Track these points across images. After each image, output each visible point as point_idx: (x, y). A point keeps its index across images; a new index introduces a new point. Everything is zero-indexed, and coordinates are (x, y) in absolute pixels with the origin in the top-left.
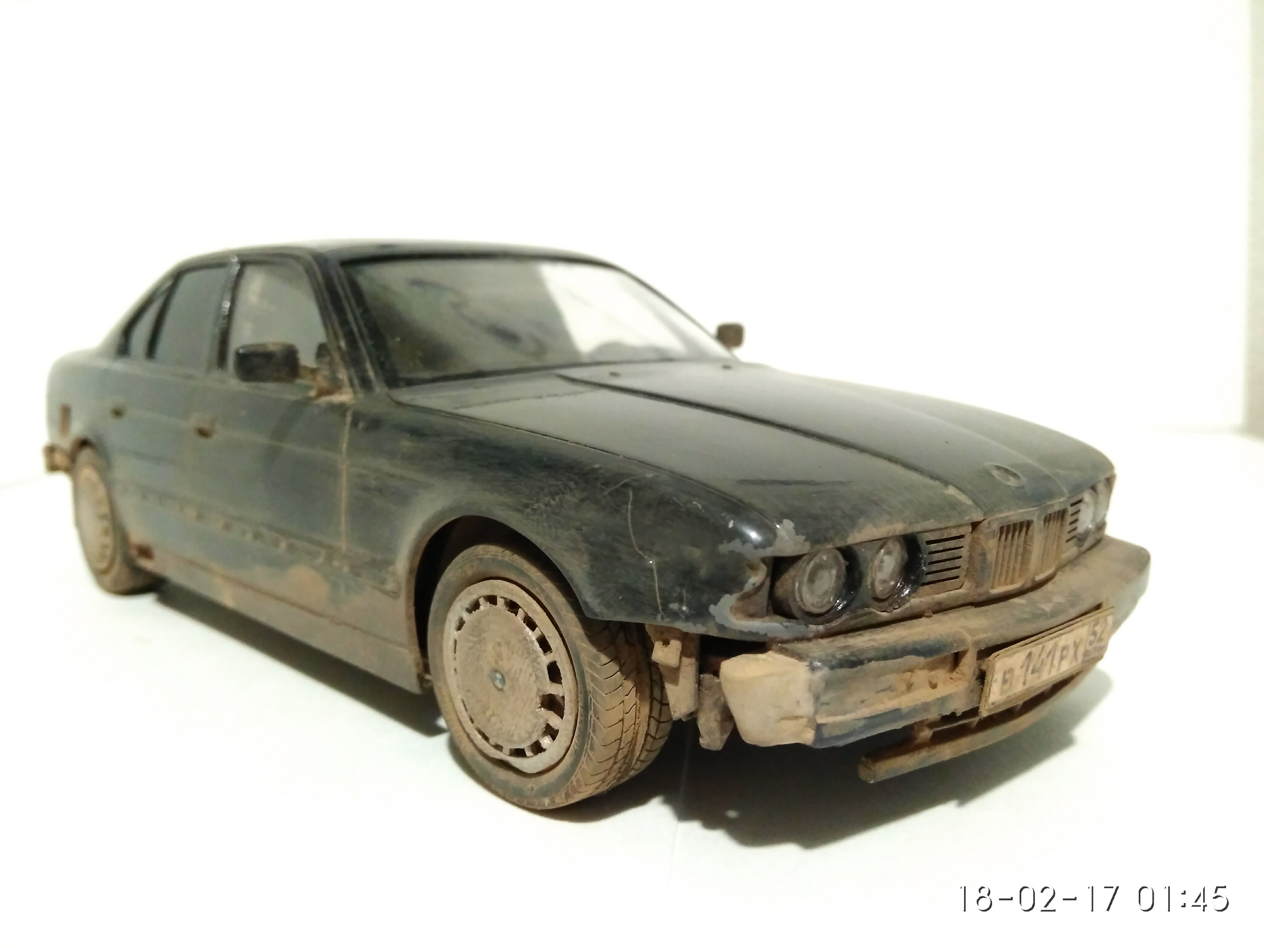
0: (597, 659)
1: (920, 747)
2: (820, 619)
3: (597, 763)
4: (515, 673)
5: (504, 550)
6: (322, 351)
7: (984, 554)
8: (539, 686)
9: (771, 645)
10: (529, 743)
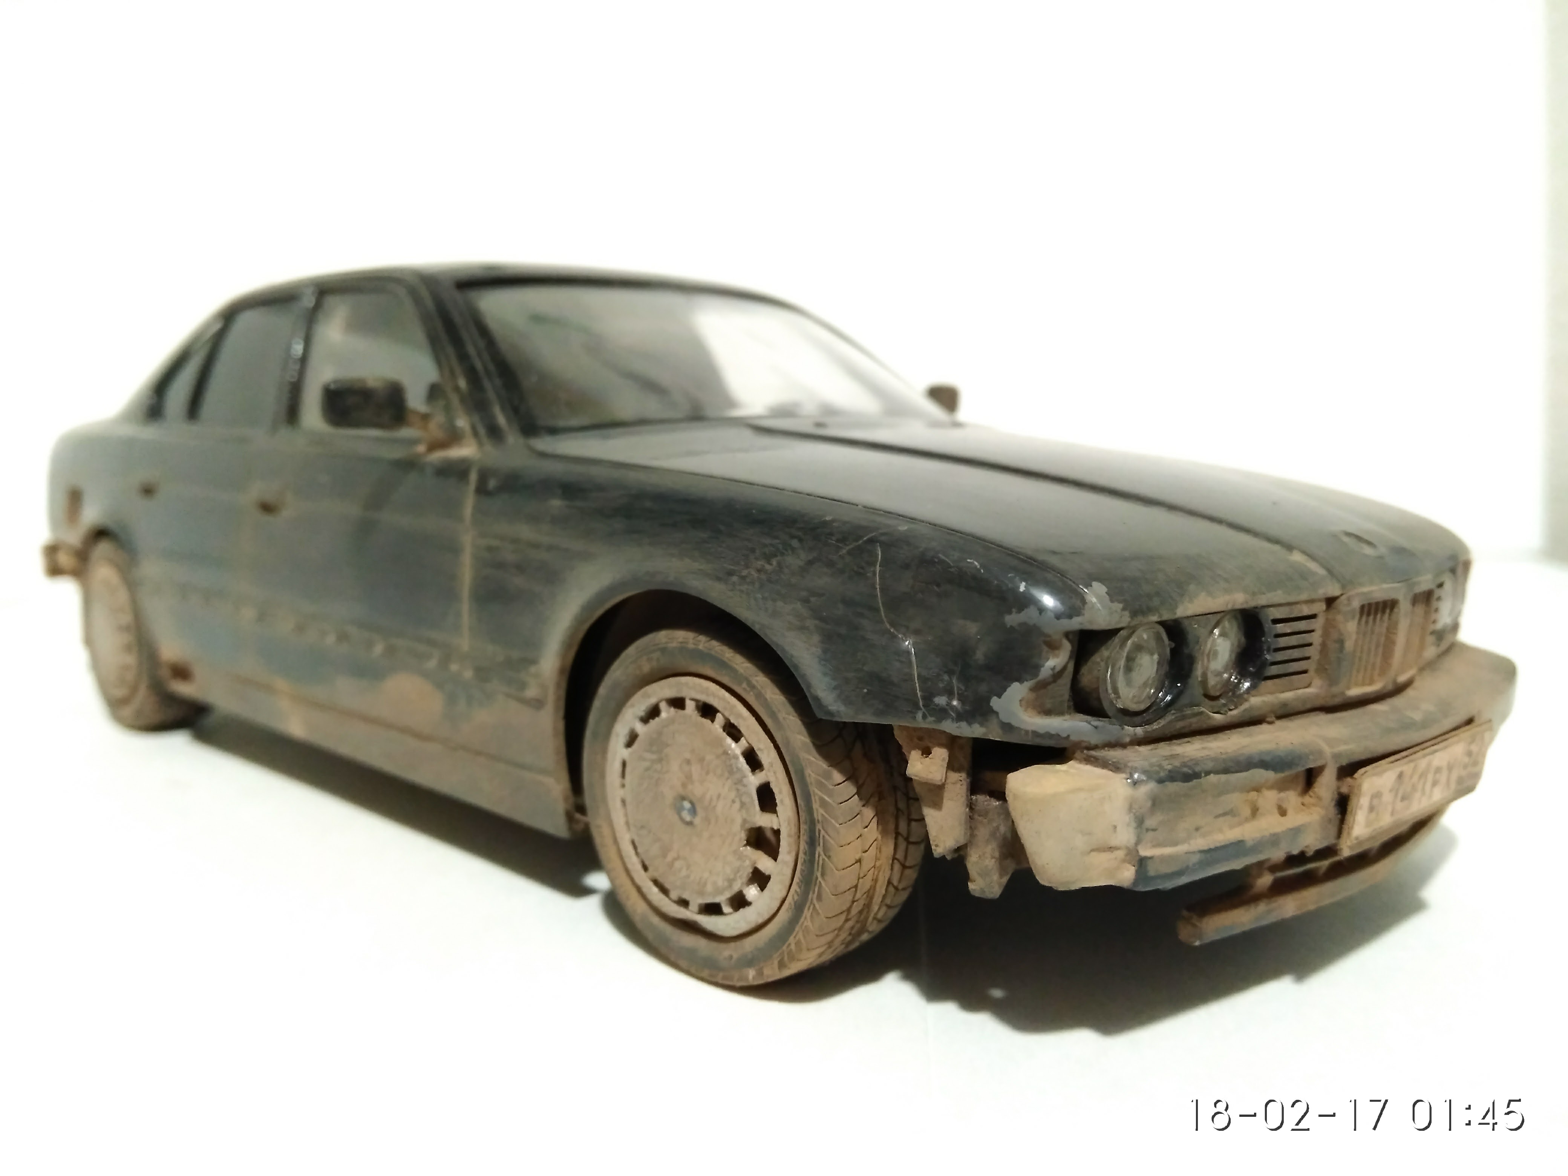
0: (828, 777)
1: (1256, 898)
2: (1138, 719)
3: (825, 919)
4: (711, 800)
5: (696, 635)
6: (434, 392)
7: (1341, 642)
8: (745, 815)
9: (1074, 753)
10: (728, 894)
